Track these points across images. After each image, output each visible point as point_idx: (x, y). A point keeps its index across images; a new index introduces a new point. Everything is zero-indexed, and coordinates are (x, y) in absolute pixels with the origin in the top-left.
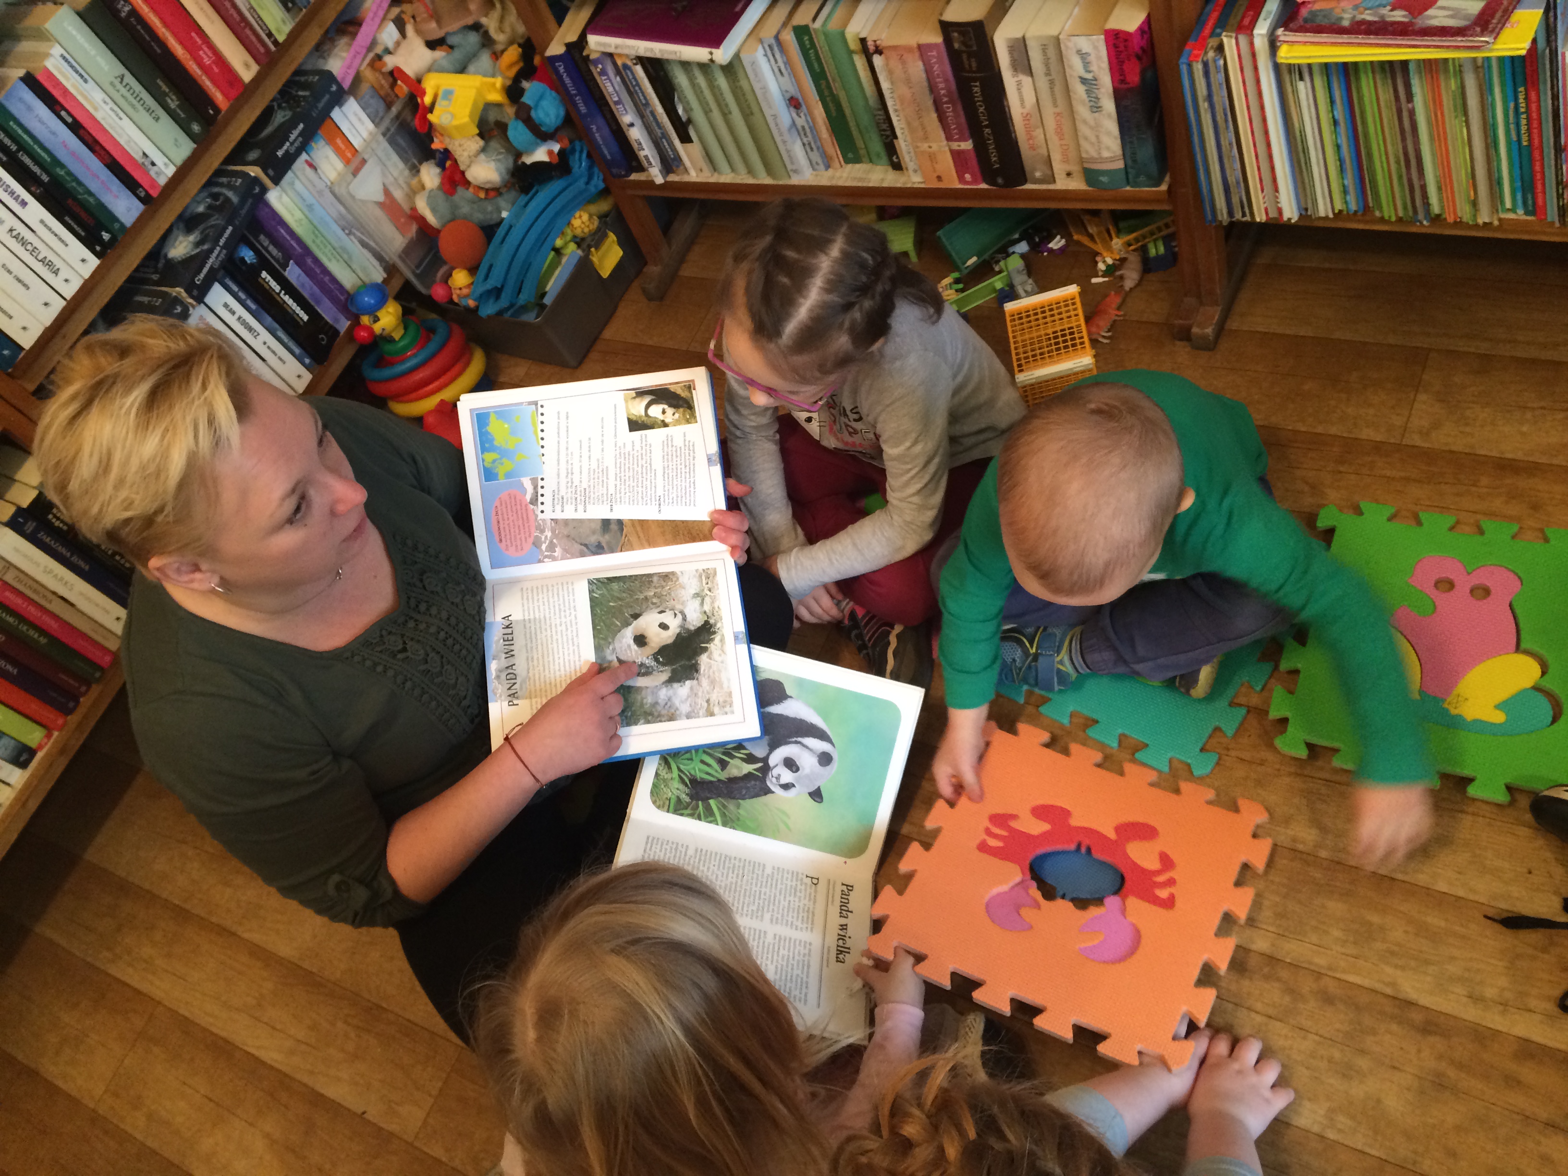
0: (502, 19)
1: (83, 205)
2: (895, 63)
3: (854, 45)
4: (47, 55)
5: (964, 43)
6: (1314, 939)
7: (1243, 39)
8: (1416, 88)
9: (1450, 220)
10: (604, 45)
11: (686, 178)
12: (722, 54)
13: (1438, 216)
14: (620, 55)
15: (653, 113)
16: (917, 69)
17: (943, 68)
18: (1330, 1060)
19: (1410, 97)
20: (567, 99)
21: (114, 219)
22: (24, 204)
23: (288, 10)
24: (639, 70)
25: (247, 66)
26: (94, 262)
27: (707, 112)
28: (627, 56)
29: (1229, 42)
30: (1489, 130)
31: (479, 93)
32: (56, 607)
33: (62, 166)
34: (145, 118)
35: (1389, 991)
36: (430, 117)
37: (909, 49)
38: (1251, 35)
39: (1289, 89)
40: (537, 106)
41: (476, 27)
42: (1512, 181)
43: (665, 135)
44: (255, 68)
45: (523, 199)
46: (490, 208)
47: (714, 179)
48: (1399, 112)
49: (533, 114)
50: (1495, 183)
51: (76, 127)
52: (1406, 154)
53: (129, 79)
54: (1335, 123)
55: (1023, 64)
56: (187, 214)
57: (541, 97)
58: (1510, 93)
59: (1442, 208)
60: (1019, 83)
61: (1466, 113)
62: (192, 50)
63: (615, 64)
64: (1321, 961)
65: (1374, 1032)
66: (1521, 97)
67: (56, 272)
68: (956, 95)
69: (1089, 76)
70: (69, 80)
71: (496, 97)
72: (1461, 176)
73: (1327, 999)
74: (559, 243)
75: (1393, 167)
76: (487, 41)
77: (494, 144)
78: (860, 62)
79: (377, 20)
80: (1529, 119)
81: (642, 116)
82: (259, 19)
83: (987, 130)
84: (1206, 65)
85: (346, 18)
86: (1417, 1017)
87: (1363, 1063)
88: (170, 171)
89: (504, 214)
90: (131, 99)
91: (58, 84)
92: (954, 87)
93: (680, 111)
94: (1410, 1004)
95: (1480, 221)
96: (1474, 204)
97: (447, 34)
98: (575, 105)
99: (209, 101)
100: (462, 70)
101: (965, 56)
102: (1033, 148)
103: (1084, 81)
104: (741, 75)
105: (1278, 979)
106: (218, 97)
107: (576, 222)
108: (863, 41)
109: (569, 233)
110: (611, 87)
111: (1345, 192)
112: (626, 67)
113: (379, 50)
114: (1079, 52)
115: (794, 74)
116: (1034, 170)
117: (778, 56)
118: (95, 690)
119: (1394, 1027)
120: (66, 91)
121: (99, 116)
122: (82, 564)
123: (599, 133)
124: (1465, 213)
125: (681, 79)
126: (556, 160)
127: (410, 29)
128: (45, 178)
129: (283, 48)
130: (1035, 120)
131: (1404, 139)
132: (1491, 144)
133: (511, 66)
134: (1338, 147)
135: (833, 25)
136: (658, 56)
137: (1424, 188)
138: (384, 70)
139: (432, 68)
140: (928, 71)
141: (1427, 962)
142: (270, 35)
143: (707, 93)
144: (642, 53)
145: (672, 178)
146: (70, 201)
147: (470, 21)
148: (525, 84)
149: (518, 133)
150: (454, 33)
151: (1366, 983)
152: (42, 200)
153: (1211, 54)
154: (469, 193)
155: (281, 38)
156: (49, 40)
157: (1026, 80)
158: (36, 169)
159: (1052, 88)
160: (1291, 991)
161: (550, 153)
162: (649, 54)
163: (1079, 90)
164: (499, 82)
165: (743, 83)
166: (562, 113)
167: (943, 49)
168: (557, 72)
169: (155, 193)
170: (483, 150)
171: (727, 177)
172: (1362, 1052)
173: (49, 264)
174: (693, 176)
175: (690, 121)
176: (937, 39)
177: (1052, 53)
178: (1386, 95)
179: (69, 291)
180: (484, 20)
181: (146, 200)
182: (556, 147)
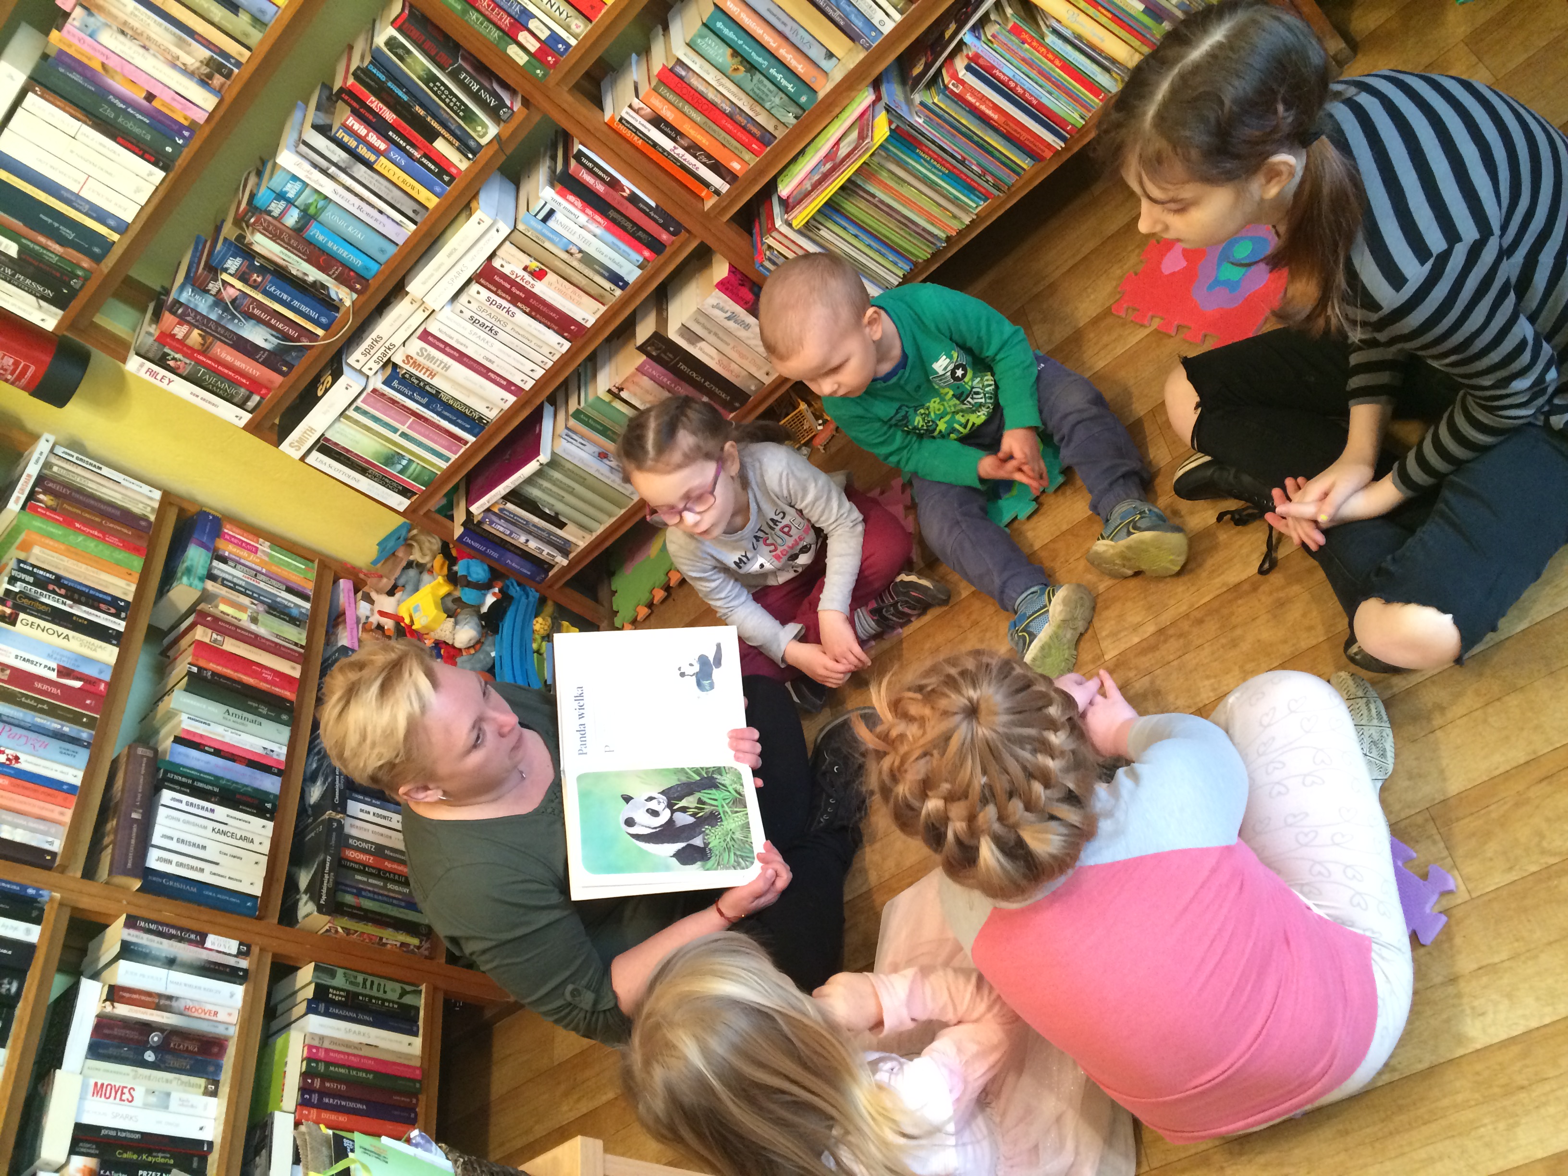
0: (421, 549)
1: (244, 794)
2: (633, 388)
3: (607, 398)
4: (181, 722)
5: (657, 349)
6: (1173, 602)
7: (774, 234)
8: (872, 190)
9: (954, 234)
10: (482, 505)
11: (579, 550)
12: (544, 457)
13: (948, 237)
14: (493, 505)
15: (534, 526)
16: (646, 381)
17: (657, 370)
18: (1223, 646)
19: (874, 196)
20: (482, 556)
21: (267, 793)
22: (212, 811)
23: (298, 626)
24: (510, 506)
25: (294, 668)
26: (270, 825)
27: (561, 499)
28: (496, 503)
29: (770, 241)
30: (924, 180)
31: (434, 595)
32: (365, 1052)
33: (222, 778)
34: (251, 727)
35: (1225, 589)
36: (414, 627)
37: (633, 375)
38: (776, 230)
39: (818, 238)
40: (469, 573)
41: (410, 565)
42: (959, 192)
43: (550, 533)
44: (299, 668)
45: (498, 637)
46: (482, 657)
47: (595, 535)
48: (876, 206)
49: (469, 579)
50: (954, 201)
51: (218, 753)
52: (899, 221)
53: (232, 710)
54: (856, 236)
55: (695, 338)
56: (308, 774)
57: (468, 568)
58: (915, 157)
59: (943, 231)
60: (701, 349)
61: (905, 181)
62: (257, 675)
63: (495, 514)
64: (1183, 608)
65: (1232, 614)
66: (922, 154)
67: (252, 841)
68: (676, 379)
69: (729, 314)
70: (199, 729)
71: (445, 589)
72: (935, 211)
73: (1200, 622)
74: (535, 646)
75: (902, 232)
76: (421, 568)
77: (460, 617)
78: (618, 405)
79: (353, 605)
80: (935, 160)
81: (530, 533)
82: (285, 639)
83: (707, 384)
84: (770, 260)
85: (333, 617)
86: (1246, 587)
87: (1238, 632)
88: (284, 750)
89: (493, 654)
90: (239, 720)
91: (195, 734)
92: (672, 376)
93: (547, 511)
94: (1238, 585)
95: (967, 222)
96: (955, 217)
97: (396, 579)
98: (490, 556)
99: (283, 700)
100: (416, 589)
101: (663, 355)
102: (737, 376)
103: (729, 318)
104: (563, 462)
105: (1171, 636)
106: (287, 694)
107: (537, 627)
108: (609, 391)
109: (537, 637)
110: (499, 529)
111: (895, 264)
112: (501, 510)
113: (363, 620)
114: (713, 307)
115: (589, 440)
116: (749, 387)
117: (575, 437)
118: (422, 1098)
119: (1240, 602)
120: (201, 736)
121: (227, 740)
122: (366, 1018)
123: (514, 563)
124: (957, 226)
125: (534, 492)
126: (500, 596)
127: (374, 595)
128: (216, 790)
129: (308, 647)
130: (725, 361)
131: (891, 216)
132: (932, 185)
133: (442, 566)
134: (869, 246)
135: (591, 398)
136: (513, 487)
137: (924, 229)
138: (373, 627)
139: (399, 603)
140: (652, 378)
141: (1231, 560)
142: (296, 644)
143: (554, 489)
144: (504, 493)
145: (571, 556)
146: (238, 796)
147: (404, 563)
148: (455, 568)
149: (468, 595)
150: (400, 577)
151: (1211, 596)
152: (221, 803)
153: (768, 253)
154: (465, 656)
155: (304, 643)
156: (176, 715)
157: (702, 344)
158: (209, 787)
159: (719, 338)
160: (1181, 635)
161: (494, 594)
162: (508, 491)
163: (731, 325)
164: (440, 579)
165: (568, 465)
166: (486, 567)
167: (650, 361)
168: (467, 544)
169: (283, 767)
170: (456, 623)
171: (600, 529)
172: (1234, 627)
173: (245, 839)
174: (582, 544)
175: (557, 514)
176: (642, 358)
177: (702, 320)
178: (863, 204)
179: (266, 848)
180: (412, 558)
181: (280, 773)
182: (496, 590)
